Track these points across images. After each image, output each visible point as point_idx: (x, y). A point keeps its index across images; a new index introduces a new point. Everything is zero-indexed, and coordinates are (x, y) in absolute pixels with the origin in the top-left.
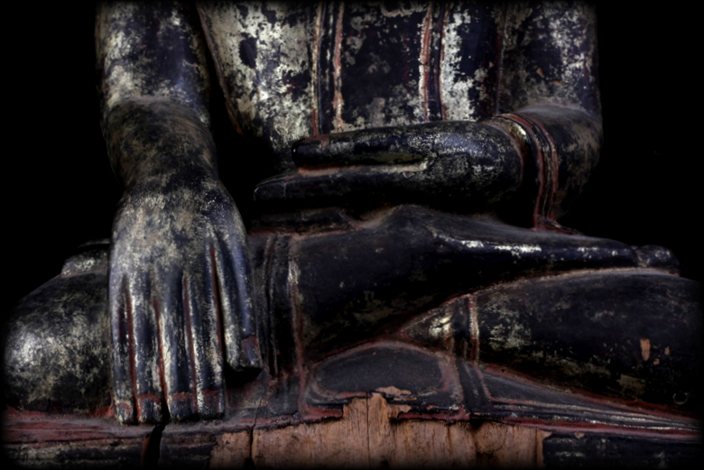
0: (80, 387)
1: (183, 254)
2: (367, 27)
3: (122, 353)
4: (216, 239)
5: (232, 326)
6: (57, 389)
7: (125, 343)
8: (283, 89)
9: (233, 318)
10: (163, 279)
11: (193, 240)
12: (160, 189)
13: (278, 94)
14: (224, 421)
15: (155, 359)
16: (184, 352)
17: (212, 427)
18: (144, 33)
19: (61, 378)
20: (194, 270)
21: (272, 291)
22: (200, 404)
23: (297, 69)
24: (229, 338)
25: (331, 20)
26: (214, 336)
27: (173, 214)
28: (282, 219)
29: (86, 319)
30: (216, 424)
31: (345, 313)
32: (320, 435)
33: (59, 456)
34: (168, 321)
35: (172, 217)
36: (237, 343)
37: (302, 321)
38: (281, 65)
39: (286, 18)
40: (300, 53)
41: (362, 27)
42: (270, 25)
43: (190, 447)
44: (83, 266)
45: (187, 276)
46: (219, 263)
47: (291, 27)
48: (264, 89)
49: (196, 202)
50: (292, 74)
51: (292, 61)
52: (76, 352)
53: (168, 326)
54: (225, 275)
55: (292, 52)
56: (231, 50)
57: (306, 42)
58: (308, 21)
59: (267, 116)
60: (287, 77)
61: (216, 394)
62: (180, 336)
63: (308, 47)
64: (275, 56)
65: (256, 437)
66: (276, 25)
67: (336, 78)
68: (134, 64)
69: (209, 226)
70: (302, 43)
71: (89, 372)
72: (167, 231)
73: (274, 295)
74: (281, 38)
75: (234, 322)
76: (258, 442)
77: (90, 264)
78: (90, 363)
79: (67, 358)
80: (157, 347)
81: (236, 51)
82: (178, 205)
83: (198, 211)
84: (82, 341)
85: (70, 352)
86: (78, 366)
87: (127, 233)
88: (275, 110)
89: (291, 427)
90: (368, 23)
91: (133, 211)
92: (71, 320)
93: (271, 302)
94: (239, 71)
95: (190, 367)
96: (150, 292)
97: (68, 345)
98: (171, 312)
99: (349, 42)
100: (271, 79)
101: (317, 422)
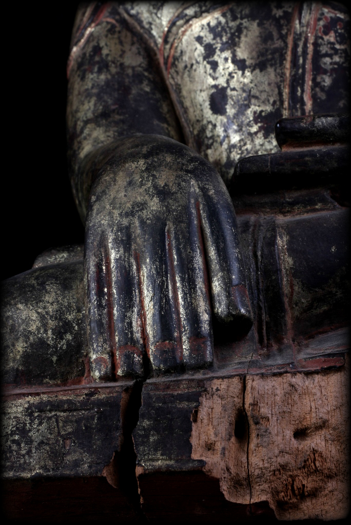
0: (52, 355)
1: (167, 207)
2: (336, 66)
3: (100, 306)
4: (201, 193)
5: (220, 274)
6: (26, 356)
7: (103, 297)
8: (254, 129)
9: (221, 266)
10: (145, 231)
11: (176, 193)
12: (141, 155)
13: (250, 134)
14: (212, 372)
15: (136, 310)
16: (168, 301)
17: (199, 376)
18: (116, 96)
19: (32, 345)
20: (177, 221)
21: (259, 253)
22: (186, 353)
23: (268, 108)
24: (217, 286)
25: (301, 61)
26: (200, 284)
27: (155, 173)
28: (266, 200)
29: (60, 287)
30: (204, 374)
31: (338, 280)
32: (320, 386)
33: (27, 409)
34: (150, 270)
35: (154, 176)
36: (225, 290)
37: (292, 286)
38: (252, 107)
39: (256, 65)
40: (270, 93)
41: (331, 67)
42: (240, 73)
43: (176, 393)
44: (56, 259)
45: (170, 226)
46: (204, 215)
47: (261, 71)
48: (236, 132)
49: (179, 163)
50: (263, 114)
51: (263, 102)
52: (48, 318)
53: (150, 277)
54: (211, 225)
55: (263, 94)
56: (201, 105)
57: (277, 83)
58: (278, 65)
59: (239, 156)
60: (258, 117)
61: (204, 343)
62: (163, 284)
63: (279, 87)
64: (245, 100)
65: (249, 384)
66: (246, 72)
67: (307, 111)
68: (106, 120)
69: (193, 182)
70: (272, 85)
71: (62, 339)
72: (149, 188)
73: (262, 257)
74: (251, 82)
75: (222, 269)
76: (252, 388)
77: (62, 257)
78: (63, 328)
79: (38, 323)
80: (138, 299)
81: (207, 104)
82: (160, 166)
83: (181, 169)
84: (55, 306)
85: (42, 318)
86: (50, 332)
87: (106, 194)
88: (247, 149)
89: (289, 375)
90: (336, 63)
91: (112, 176)
92: (44, 288)
93: (259, 264)
94: (210, 122)
95: (174, 316)
96: (130, 245)
97: (40, 310)
98: (153, 261)
99: (319, 79)
100: (242, 122)
101: (317, 372)
